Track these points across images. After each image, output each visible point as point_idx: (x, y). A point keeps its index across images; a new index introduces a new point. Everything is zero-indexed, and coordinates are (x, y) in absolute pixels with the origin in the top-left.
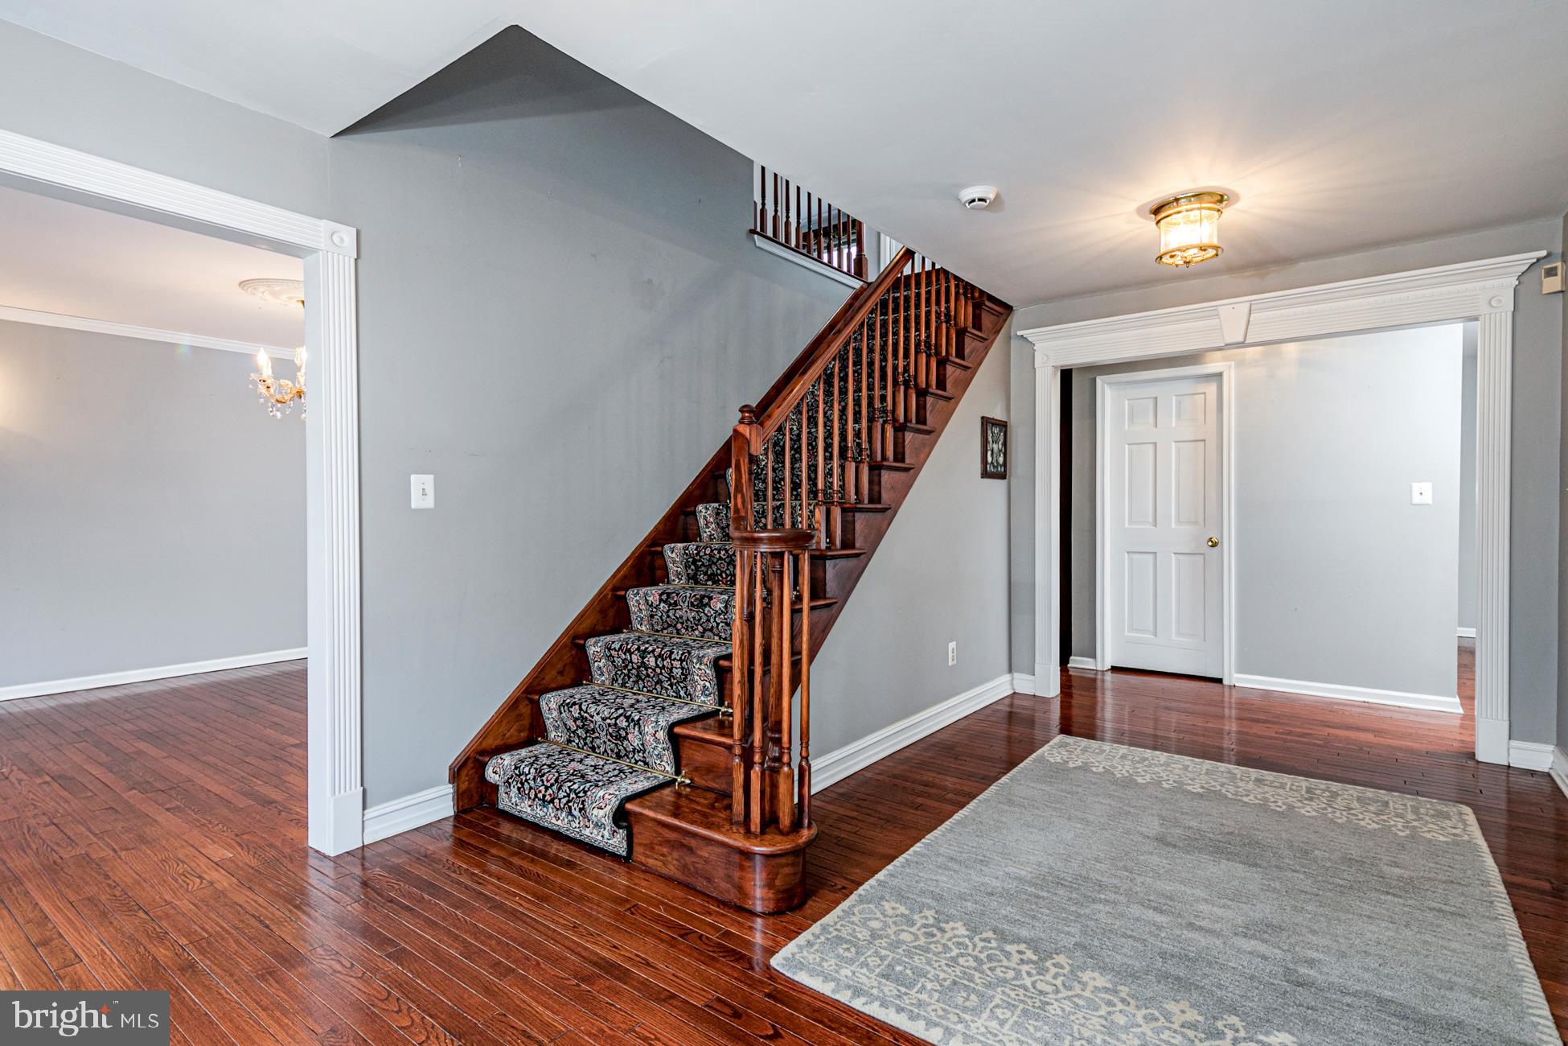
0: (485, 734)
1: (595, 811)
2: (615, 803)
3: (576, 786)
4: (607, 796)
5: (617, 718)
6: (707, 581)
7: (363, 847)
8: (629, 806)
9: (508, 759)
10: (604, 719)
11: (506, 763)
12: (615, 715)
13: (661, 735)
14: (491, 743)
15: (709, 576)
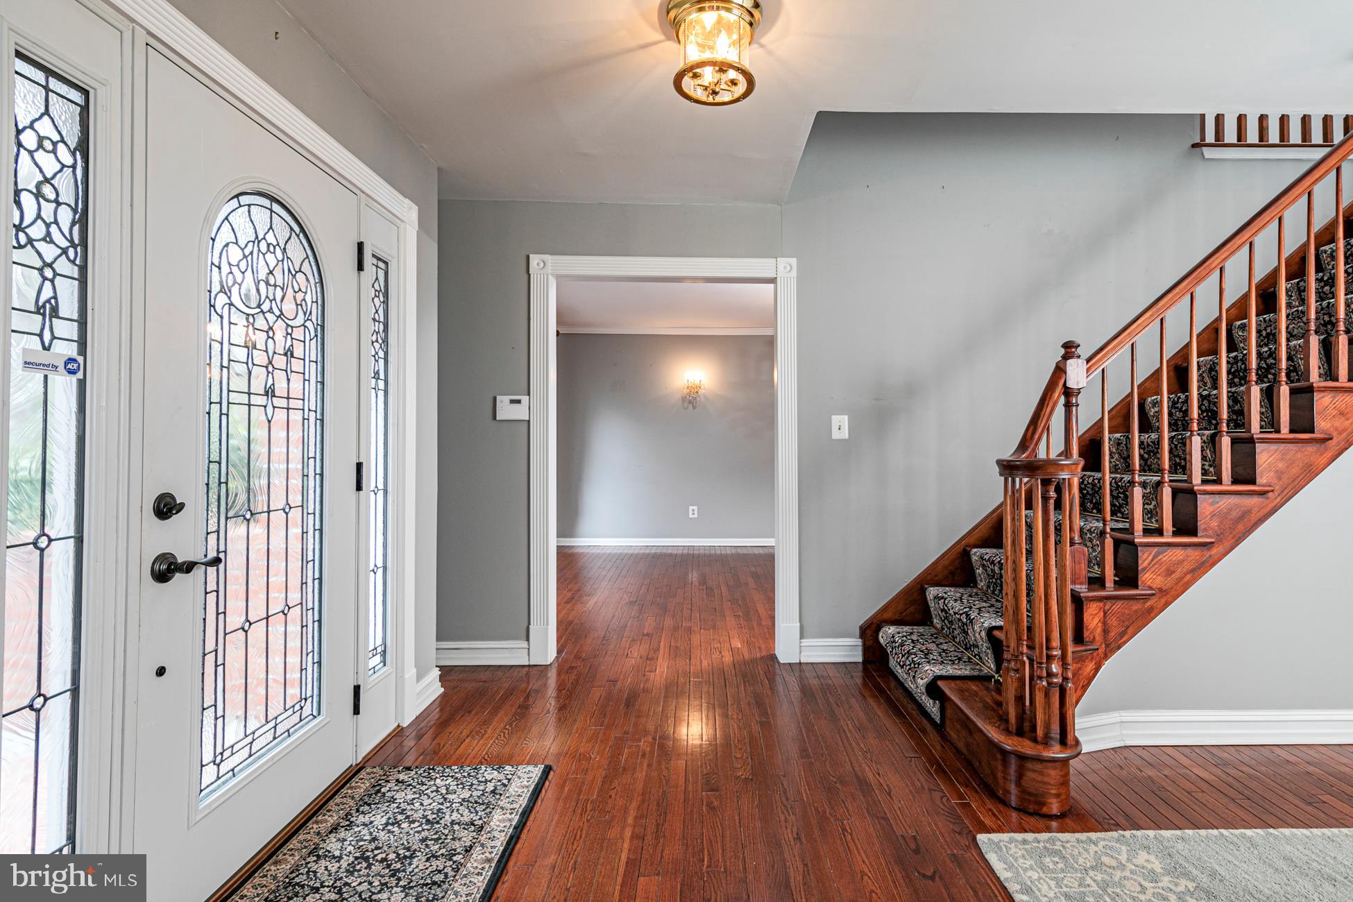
0: (885, 608)
1: (919, 680)
2: (931, 677)
3: (915, 659)
4: (929, 672)
5: (961, 614)
6: (1093, 509)
7: (800, 663)
8: (940, 683)
9: (892, 630)
10: (955, 613)
11: (890, 631)
12: (961, 612)
13: (983, 634)
14: (887, 615)
15: (1094, 504)
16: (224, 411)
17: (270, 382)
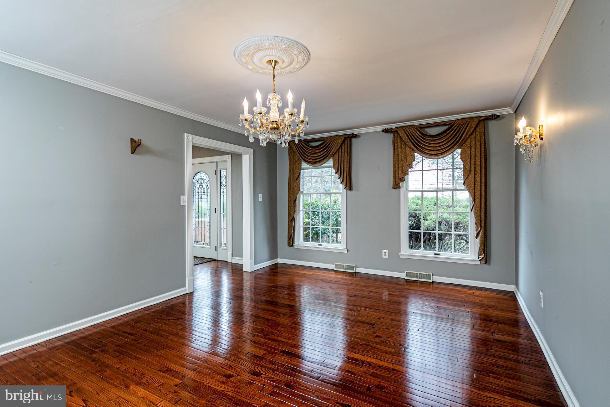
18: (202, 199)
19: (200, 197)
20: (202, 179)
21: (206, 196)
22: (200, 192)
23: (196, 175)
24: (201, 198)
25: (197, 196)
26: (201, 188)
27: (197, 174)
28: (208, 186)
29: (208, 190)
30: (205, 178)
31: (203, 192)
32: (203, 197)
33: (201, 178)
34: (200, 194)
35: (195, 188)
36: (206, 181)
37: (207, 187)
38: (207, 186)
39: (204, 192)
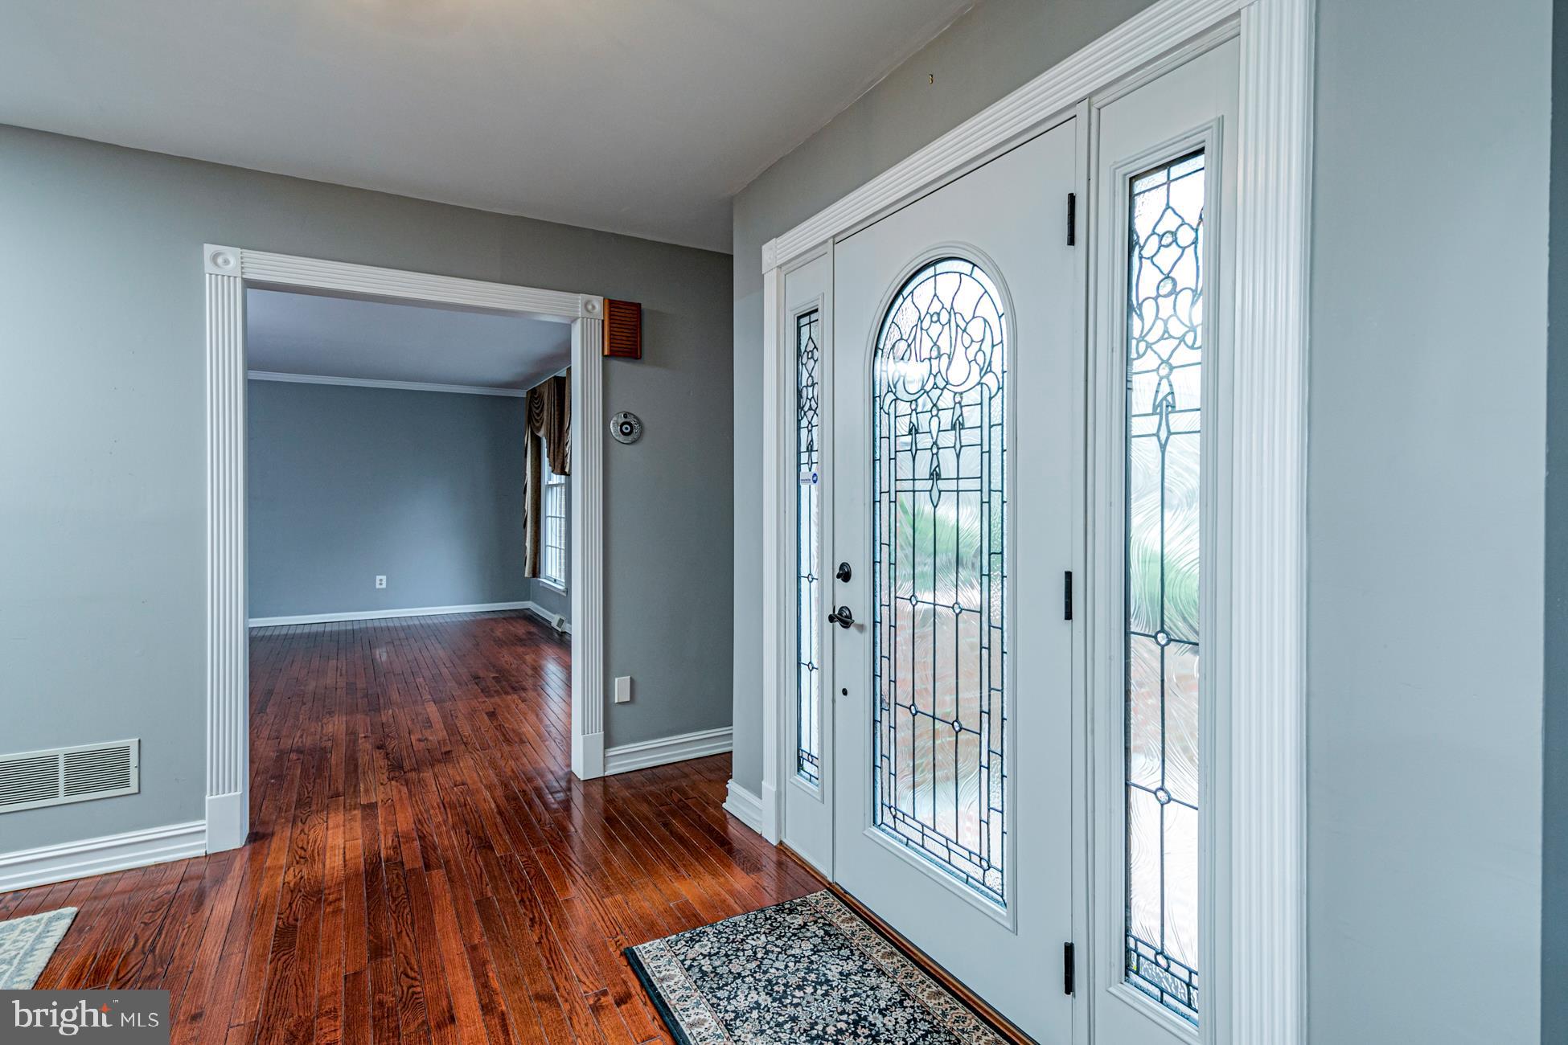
16: (893, 499)
17: (935, 464)
18: (942, 485)
19: (923, 470)
20: (944, 317)
21: (971, 457)
22: (924, 427)
23: (900, 300)
24: (935, 475)
25: (904, 459)
26: (935, 393)
27: (906, 292)
28: (996, 367)
29: (996, 402)
30: (964, 306)
31: (946, 422)
32: (948, 468)
33: (936, 307)
34: (924, 441)
35: (891, 396)
36: (976, 328)
37: (990, 380)
38: (986, 369)
39: (958, 425)
